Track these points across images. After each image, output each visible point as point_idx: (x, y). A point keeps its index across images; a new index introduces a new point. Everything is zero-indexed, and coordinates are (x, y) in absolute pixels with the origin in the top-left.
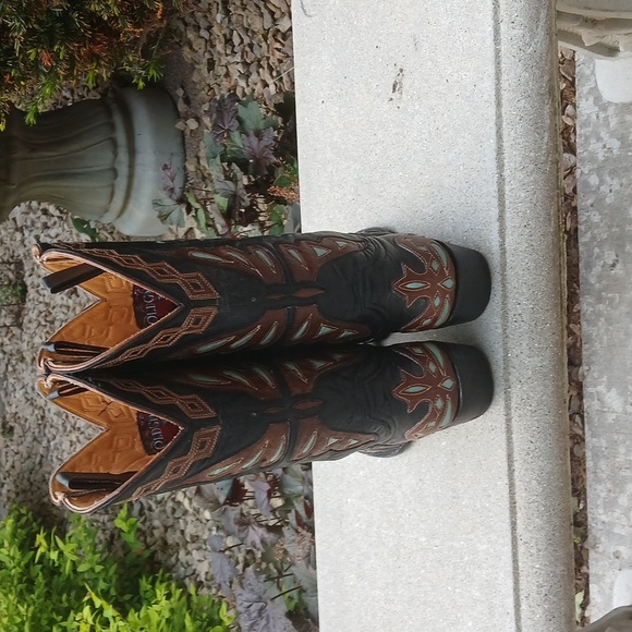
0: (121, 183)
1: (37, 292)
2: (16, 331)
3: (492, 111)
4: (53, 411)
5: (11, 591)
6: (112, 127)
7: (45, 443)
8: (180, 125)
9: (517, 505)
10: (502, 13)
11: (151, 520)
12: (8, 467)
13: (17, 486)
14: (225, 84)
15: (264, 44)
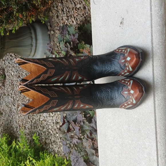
0: (34, 48)
1: (9, 77)
2: (3, 87)
3: (150, 29)
4: (13, 108)
5: (6, 156)
6: (31, 33)
7: (11, 117)
8: (49, 33)
9: (157, 132)
10: (153, 4)
11: (42, 137)
12: (1, 123)
13: (4, 128)
14: (62, 22)
15: (72, 11)
